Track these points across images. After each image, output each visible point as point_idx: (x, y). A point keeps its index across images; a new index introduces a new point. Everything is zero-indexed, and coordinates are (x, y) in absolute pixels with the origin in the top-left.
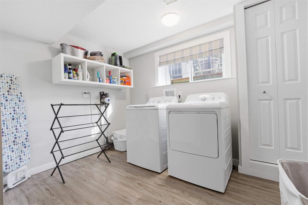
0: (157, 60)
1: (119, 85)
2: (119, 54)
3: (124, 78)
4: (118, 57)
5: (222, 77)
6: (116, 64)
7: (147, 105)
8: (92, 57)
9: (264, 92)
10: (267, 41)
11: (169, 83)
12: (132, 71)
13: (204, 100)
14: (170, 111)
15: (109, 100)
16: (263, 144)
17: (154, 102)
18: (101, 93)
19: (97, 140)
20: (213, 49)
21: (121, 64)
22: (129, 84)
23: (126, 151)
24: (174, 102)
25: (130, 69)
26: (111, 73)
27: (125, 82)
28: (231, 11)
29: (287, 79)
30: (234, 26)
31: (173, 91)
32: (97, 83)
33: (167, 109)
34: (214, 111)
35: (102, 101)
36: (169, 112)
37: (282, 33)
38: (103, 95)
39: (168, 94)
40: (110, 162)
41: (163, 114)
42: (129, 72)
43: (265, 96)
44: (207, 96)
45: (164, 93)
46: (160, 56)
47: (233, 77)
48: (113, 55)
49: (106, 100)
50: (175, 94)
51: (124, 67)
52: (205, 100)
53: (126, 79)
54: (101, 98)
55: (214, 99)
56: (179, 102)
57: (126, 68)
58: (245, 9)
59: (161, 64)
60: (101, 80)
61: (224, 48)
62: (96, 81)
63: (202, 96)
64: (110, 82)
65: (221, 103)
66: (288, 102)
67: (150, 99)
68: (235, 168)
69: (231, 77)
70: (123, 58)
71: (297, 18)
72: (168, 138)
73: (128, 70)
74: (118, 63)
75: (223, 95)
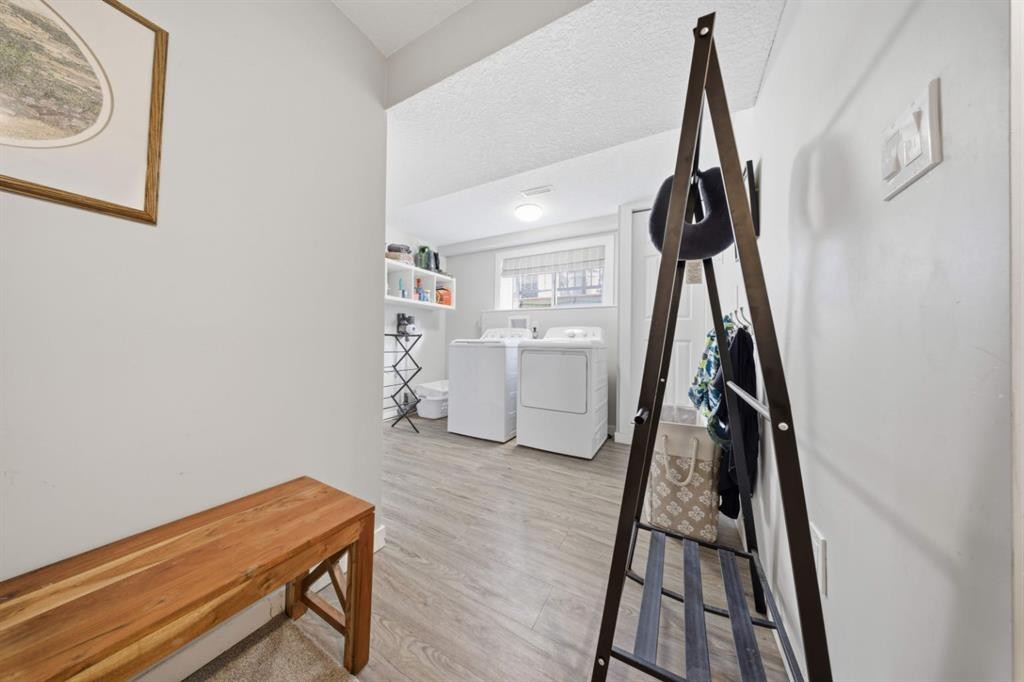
0: (500, 266)
1: (432, 303)
2: (434, 249)
3: (441, 292)
4: (432, 255)
5: (600, 302)
6: (428, 267)
7: (481, 339)
8: (392, 253)
11: (516, 306)
12: (454, 280)
13: (573, 336)
14: (523, 350)
15: (414, 329)
17: (493, 336)
18: (399, 315)
19: (393, 397)
21: (437, 268)
22: (448, 302)
23: (446, 417)
24: (526, 337)
25: (452, 276)
26: (422, 282)
27: (441, 300)
28: (615, 210)
30: (617, 230)
31: (525, 321)
32: (400, 299)
33: (519, 347)
34: (583, 352)
35: (401, 329)
36: (523, 352)
38: (402, 320)
39: (515, 324)
40: (418, 432)
41: (512, 356)
42: (451, 282)
44: (577, 331)
45: (510, 323)
46: (505, 260)
47: (613, 305)
48: (423, 250)
49: (409, 328)
50: (528, 325)
51: (440, 272)
53: (446, 294)
54: (399, 325)
55: (585, 336)
56: (535, 338)
57: (445, 274)
58: (634, 212)
59: (505, 272)
60: (406, 293)
61: (606, 261)
62: (397, 296)
63: (569, 331)
64: (420, 299)
65: (593, 342)
66: (678, 344)
67: (486, 332)
68: (610, 437)
70: (440, 257)
72: (518, 393)
73: (449, 278)
74: (433, 265)
75: (598, 331)
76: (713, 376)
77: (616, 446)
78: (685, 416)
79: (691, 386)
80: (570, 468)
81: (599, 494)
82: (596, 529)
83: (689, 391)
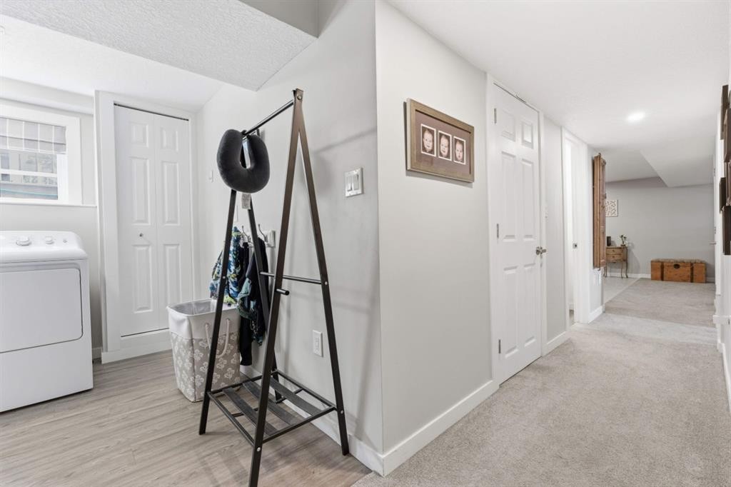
5: (56, 197)
9: (141, 235)
10: (145, 165)
16: (140, 307)
20: (39, 139)
29: (167, 220)
34: (75, 264)
37: (163, 162)
43: (141, 241)
47: (84, 205)
52: (28, 245)
55: (51, 243)
61: (67, 147)
66: (168, 248)
69: (81, 205)
71: (177, 149)
75: (71, 236)
76: (233, 271)
77: (105, 367)
78: (202, 309)
79: (212, 281)
80: (70, 409)
81: (130, 409)
82: (156, 431)
83: (210, 286)
